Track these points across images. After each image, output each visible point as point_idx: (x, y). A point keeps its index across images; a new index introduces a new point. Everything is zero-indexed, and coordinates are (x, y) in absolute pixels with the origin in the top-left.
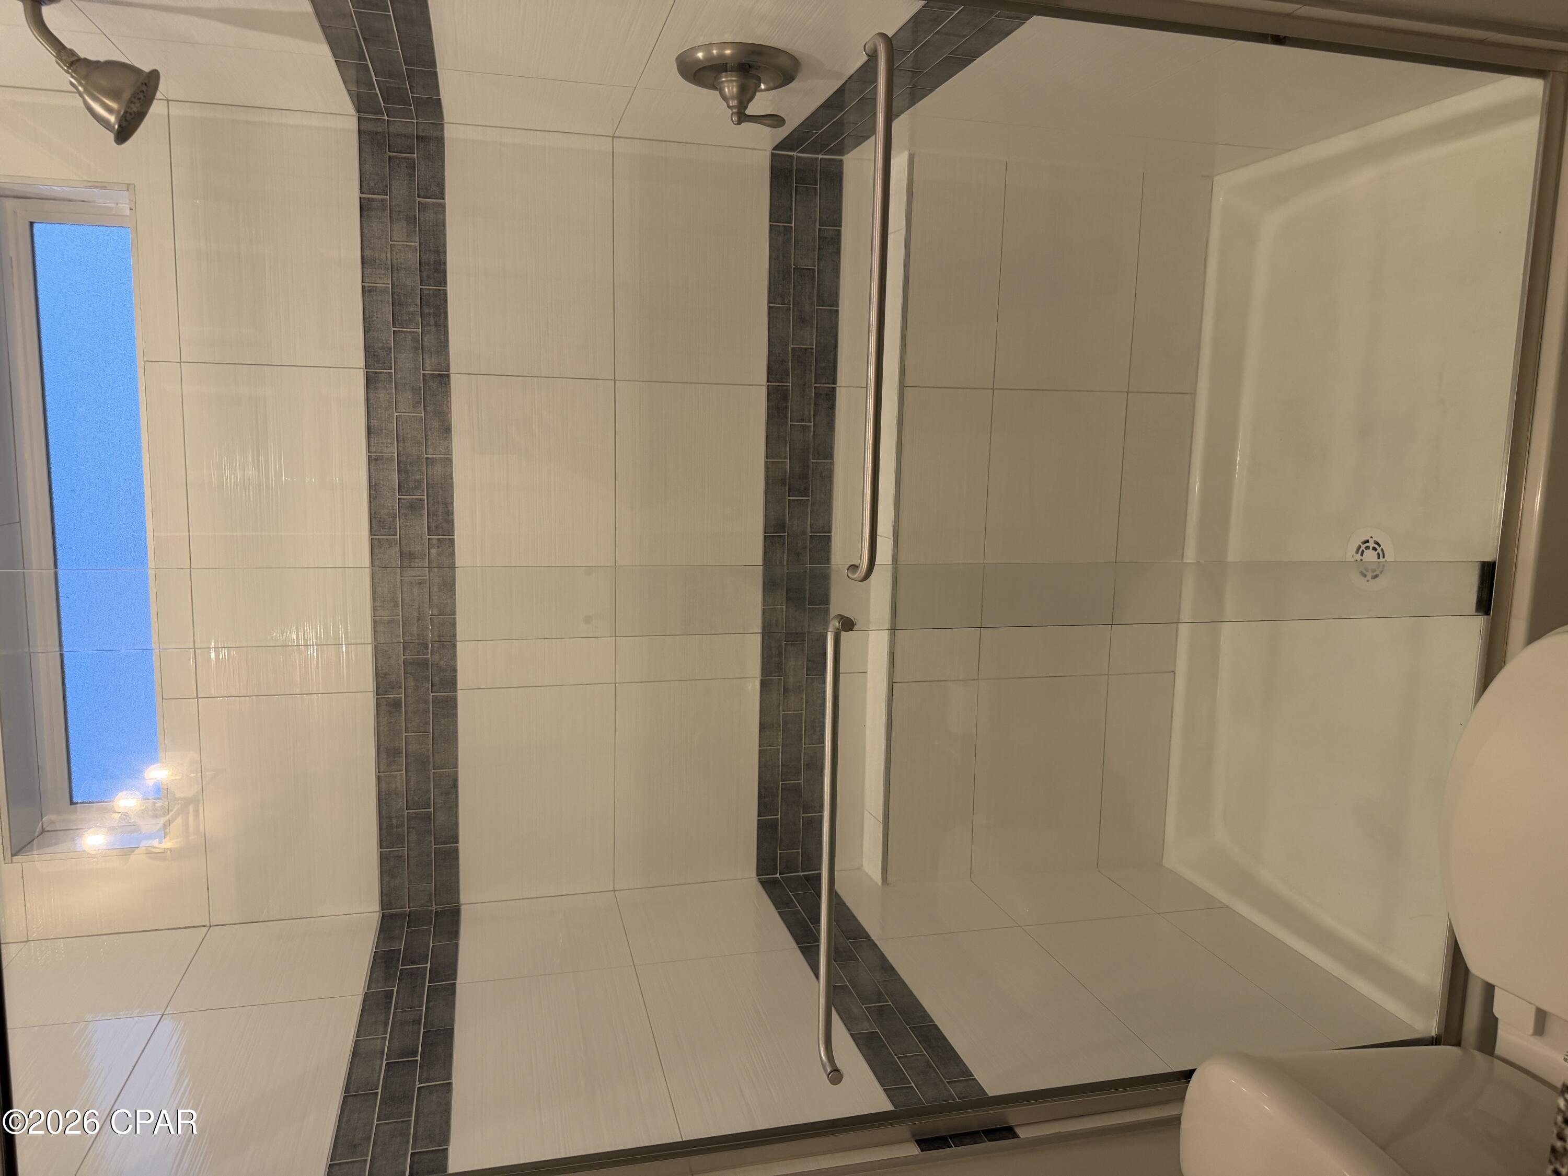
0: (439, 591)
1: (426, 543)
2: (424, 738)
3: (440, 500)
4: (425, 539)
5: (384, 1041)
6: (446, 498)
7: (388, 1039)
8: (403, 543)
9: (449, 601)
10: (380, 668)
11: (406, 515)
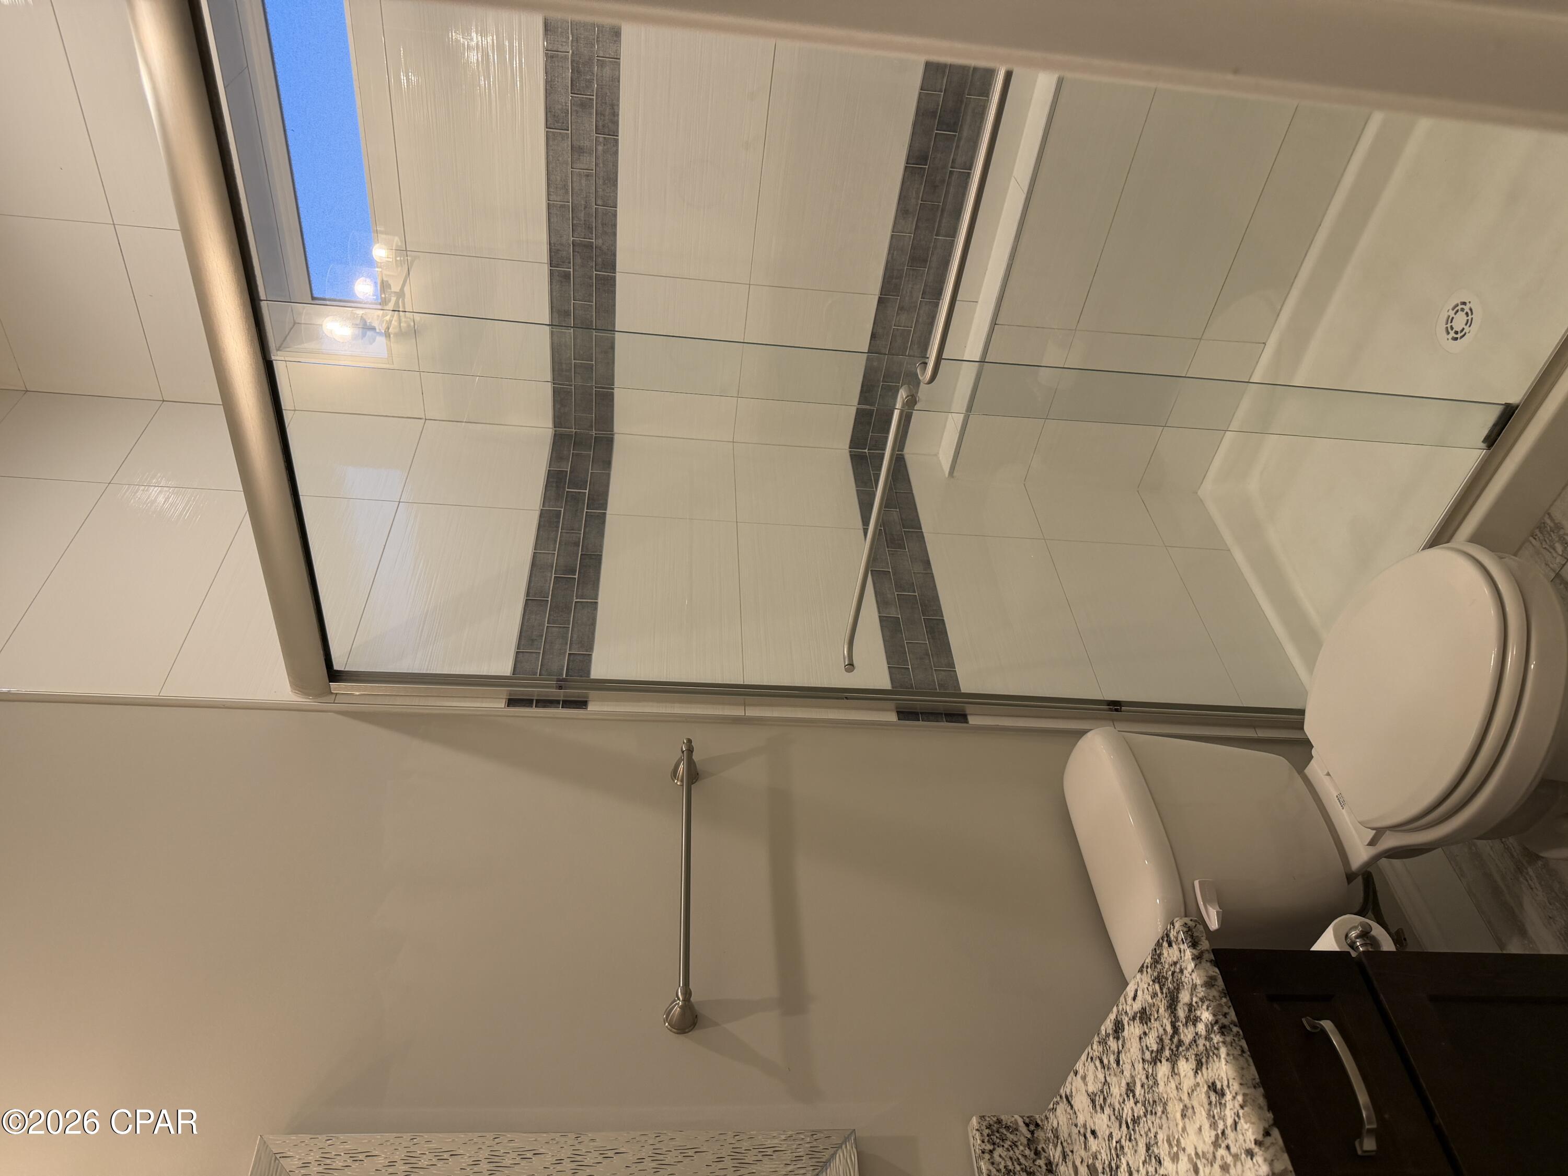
0: (604, 185)
1: (593, 140)
2: (588, 307)
3: (607, 101)
4: (593, 136)
5: (553, 557)
6: (612, 100)
7: (556, 554)
8: (574, 138)
9: (612, 195)
10: (553, 245)
11: (577, 112)
